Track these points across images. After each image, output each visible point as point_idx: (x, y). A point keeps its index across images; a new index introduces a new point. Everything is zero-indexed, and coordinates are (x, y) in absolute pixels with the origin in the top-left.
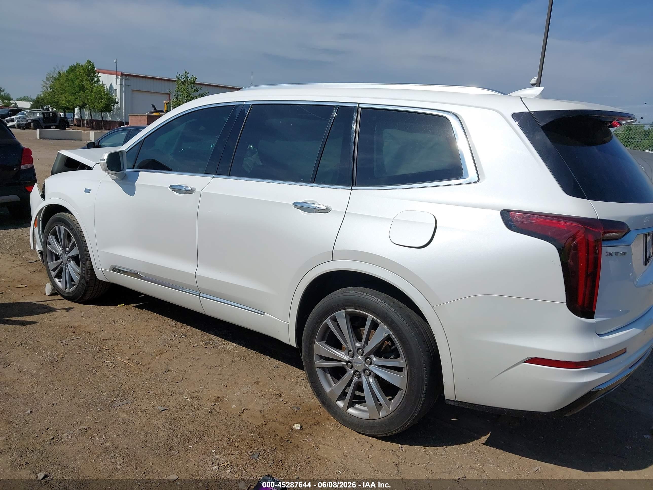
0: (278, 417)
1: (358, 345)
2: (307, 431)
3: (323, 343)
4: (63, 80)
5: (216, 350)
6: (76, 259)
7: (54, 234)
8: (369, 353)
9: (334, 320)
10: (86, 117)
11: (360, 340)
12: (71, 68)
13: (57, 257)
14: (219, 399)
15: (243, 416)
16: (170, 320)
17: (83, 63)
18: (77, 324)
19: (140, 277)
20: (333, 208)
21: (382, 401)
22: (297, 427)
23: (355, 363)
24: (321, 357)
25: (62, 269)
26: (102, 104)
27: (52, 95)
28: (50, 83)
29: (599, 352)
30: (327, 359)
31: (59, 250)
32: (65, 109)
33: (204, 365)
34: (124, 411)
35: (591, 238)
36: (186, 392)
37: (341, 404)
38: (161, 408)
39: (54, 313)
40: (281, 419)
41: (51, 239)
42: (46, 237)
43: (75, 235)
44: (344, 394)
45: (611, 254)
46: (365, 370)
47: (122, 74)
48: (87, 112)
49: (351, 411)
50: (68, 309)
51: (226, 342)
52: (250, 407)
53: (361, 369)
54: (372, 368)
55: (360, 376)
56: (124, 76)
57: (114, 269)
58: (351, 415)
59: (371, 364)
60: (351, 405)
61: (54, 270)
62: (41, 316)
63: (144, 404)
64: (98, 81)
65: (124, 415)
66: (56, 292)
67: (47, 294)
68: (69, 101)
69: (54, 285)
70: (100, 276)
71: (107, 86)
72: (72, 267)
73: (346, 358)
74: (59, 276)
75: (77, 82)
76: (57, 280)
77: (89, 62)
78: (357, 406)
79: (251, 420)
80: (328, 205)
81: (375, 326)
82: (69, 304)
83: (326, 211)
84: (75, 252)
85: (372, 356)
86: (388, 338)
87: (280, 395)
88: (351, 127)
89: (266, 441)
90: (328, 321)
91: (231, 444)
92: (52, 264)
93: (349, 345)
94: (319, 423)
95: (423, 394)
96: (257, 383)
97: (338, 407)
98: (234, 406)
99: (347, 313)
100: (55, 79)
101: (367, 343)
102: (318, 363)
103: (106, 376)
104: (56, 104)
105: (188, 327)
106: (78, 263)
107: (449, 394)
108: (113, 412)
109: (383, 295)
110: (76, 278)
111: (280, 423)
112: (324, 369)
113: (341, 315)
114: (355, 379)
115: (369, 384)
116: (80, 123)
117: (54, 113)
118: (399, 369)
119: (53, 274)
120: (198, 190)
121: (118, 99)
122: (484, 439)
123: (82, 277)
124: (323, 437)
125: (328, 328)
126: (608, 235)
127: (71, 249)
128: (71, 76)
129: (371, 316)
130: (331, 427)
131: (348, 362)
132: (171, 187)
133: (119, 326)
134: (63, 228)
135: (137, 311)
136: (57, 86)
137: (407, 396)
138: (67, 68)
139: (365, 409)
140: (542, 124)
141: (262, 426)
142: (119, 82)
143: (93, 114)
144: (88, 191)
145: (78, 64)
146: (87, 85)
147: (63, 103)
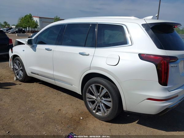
0: (76, 115)
1: (98, 94)
2: (84, 119)
3: (89, 94)
4: (23, 19)
5: (60, 96)
6: (22, 70)
7: (16, 63)
8: (102, 97)
9: (91, 87)
10: (30, 30)
11: (99, 93)
12: (25, 16)
13: (17, 70)
14: (60, 110)
15: (66, 115)
16: (48, 87)
17: (29, 14)
18: (22, 88)
19: (39, 75)
20: (90, 54)
21: (105, 111)
22: (81, 118)
23: (98, 100)
24: (88, 98)
25: (18, 73)
26: (34, 26)
27: (21, 24)
28: (20, 20)
29: (169, 96)
30: (90, 98)
31: (17, 68)
32: (24, 28)
33: (56, 100)
34: (32, 113)
35: (166, 62)
36: (51, 108)
37: (94, 111)
38: (43, 113)
39: (16, 85)
40: (77, 116)
41: (15, 64)
42: (14, 64)
43: (21, 63)
44: (95, 108)
45: (172, 67)
46: (100, 102)
47: (39, 17)
48: (30, 28)
49: (97, 113)
50: (20, 84)
51: (63, 93)
52: (69, 112)
53: (99, 101)
54: (102, 101)
55: (99, 103)
56: (40, 18)
57: (32, 73)
58: (97, 115)
59: (102, 100)
60: (97, 112)
61: (16, 73)
62: (12, 86)
63: (38, 112)
64: (33, 19)
65: (32, 115)
66: (17, 79)
67: (15, 80)
68: (25, 25)
69: (16, 77)
70: (28, 75)
71: (35, 21)
72: (21, 72)
73: (95, 98)
74: (18, 75)
75: (27, 20)
76: (17, 76)
77: (30, 14)
78: (99, 112)
79: (68, 116)
80: (89, 53)
81: (103, 89)
82: (21, 83)
83: (88, 55)
84: (21, 68)
85: (102, 98)
86: (107, 92)
87: (78, 109)
88: (95, 30)
89: (72, 122)
90: (90, 87)
91: (62, 123)
92: (16, 72)
93: (96, 94)
94: (88, 117)
95: (117, 109)
96: (71, 105)
97: (93, 112)
98: (64, 112)
99: (95, 85)
100: (21, 19)
101: (101, 94)
102: (87, 99)
103: (28, 103)
104: (22, 26)
105: (53, 89)
106: (22, 71)
107: (125, 109)
108: (29, 114)
109: (105, 79)
110: (22, 75)
111: (77, 117)
112: (89, 101)
113: (93, 86)
114: (98, 104)
115: (102, 106)
116: (28, 32)
117: (21, 29)
118: (110, 101)
119: (16, 74)
120: (53, 50)
121: (39, 24)
122: (137, 122)
123: (23, 75)
124: (89, 121)
125: (90, 89)
126: (171, 61)
127: (20, 67)
128: (25, 18)
129: (102, 86)
130: (91, 118)
131: (96, 99)
132: (45, 49)
133: (34, 89)
134: (18, 61)
135: (39, 84)
136: (22, 21)
137: (112, 109)
138: (24, 16)
139: (101, 113)
140: (151, 27)
141: (71, 118)
142: (39, 20)
143: (32, 29)
144: (24, 51)
145: (27, 15)
146: (30, 21)
147: (24, 26)
